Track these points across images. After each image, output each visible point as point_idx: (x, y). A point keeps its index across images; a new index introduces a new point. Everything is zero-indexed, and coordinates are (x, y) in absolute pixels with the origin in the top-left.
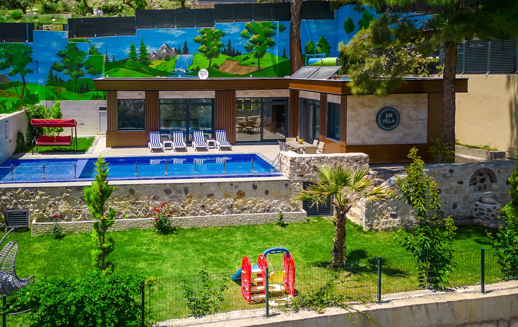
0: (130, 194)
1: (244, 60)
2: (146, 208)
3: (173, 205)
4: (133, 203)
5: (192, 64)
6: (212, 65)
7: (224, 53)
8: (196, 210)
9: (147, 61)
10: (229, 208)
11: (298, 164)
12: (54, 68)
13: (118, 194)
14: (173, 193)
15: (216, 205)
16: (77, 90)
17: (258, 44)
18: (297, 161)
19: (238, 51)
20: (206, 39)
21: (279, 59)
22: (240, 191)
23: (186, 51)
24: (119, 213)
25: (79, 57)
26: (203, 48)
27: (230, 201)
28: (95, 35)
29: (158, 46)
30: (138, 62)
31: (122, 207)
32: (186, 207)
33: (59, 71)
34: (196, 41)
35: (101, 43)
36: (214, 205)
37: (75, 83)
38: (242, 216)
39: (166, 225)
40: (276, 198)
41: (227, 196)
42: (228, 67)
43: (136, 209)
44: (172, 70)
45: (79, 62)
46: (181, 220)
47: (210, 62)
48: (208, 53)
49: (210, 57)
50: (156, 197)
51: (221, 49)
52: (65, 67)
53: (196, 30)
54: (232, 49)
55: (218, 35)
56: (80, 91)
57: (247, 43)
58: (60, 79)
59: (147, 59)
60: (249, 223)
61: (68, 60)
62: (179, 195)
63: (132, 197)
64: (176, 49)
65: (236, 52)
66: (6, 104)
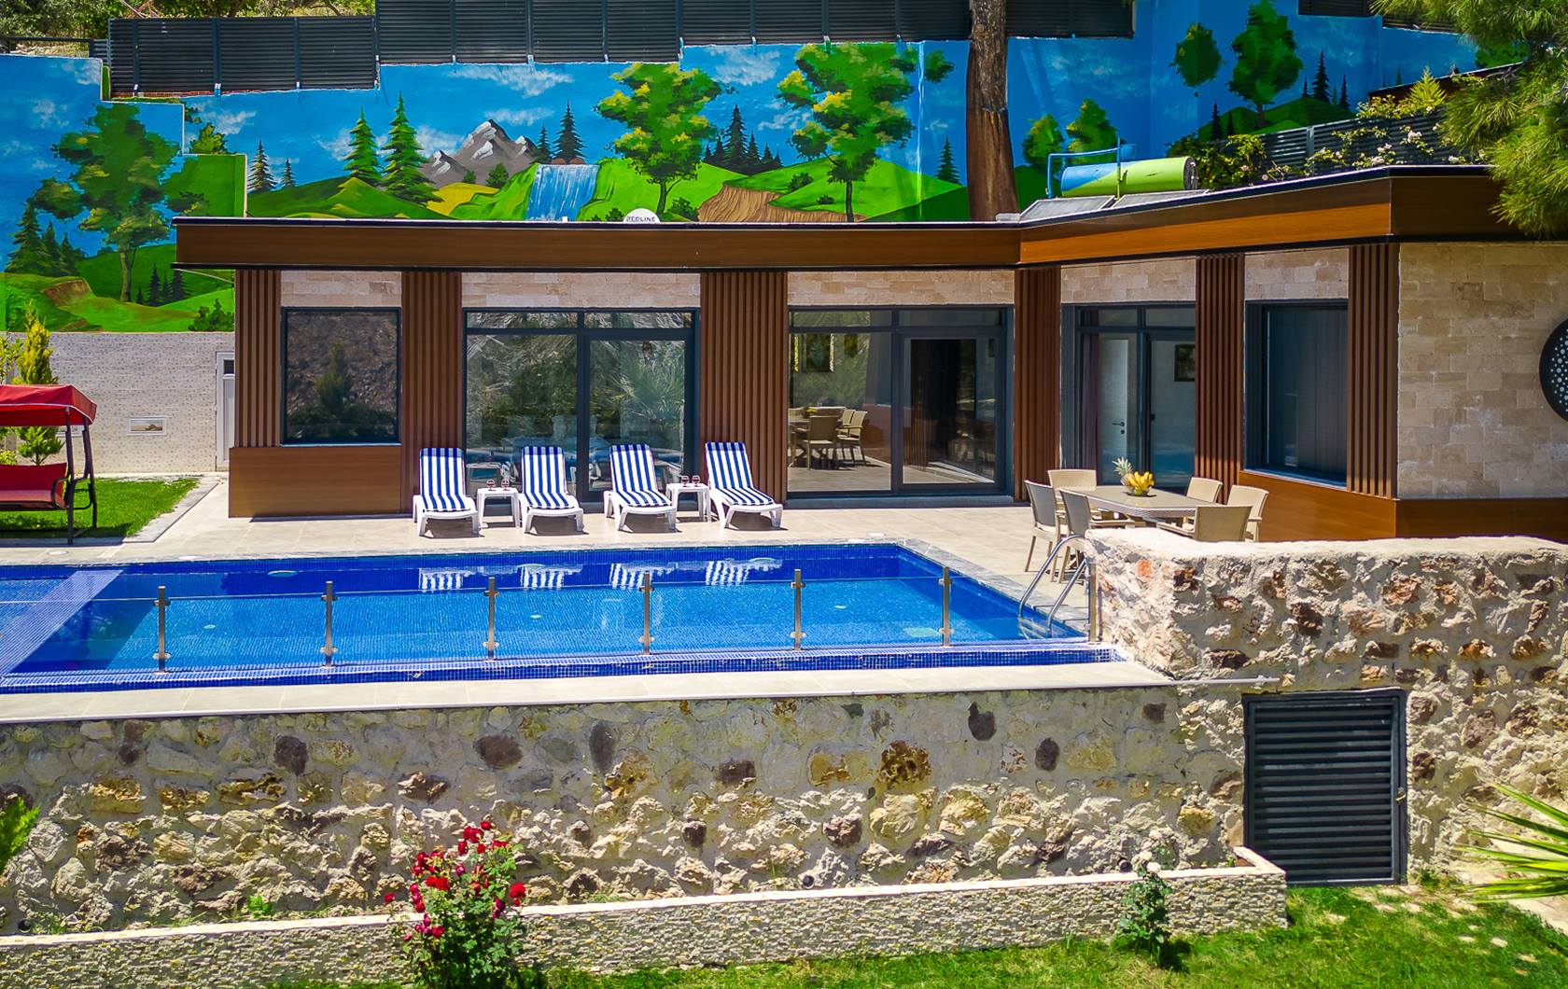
0: (280, 771)
1: (793, 187)
2: (374, 846)
3: (524, 832)
4: (297, 823)
5: (594, 198)
6: (669, 204)
7: (716, 159)
8: (653, 857)
9: (418, 187)
10: (839, 844)
11: (1219, 595)
12: (41, 202)
13: (210, 771)
14: (529, 762)
15: (765, 827)
16: (135, 292)
17: (846, 126)
18: (1210, 578)
19: (768, 154)
20: (645, 106)
21: (925, 183)
22: (900, 747)
23: (570, 152)
24: (215, 877)
25: (145, 160)
26: (634, 141)
27: (848, 804)
28: (218, 86)
29: (461, 130)
30: (384, 189)
31: (234, 842)
32: (602, 841)
33: (62, 215)
34: (609, 114)
35: (241, 117)
36: (760, 826)
37: (129, 265)
38: (926, 898)
39: (487, 968)
40: (1102, 786)
41: (829, 775)
42: (730, 214)
43: (315, 858)
45: (143, 181)
46: (573, 923)
47: (664, 193)
48: (653, 161)
49: (661, 173)
50: (431, 782)
51: (704, 143)
52: (87, 201)
53: (609, 70)
54: (746, 145)
55: (694, 90)
56: (146, 297)
57: (803, 121)
58: (66, 247)
59: (419, 179)
60: (963, 935)
61: (101, 174)
62: (560, 771)
63: (292, 783)
64: (529, 143)
65: (761, 156)
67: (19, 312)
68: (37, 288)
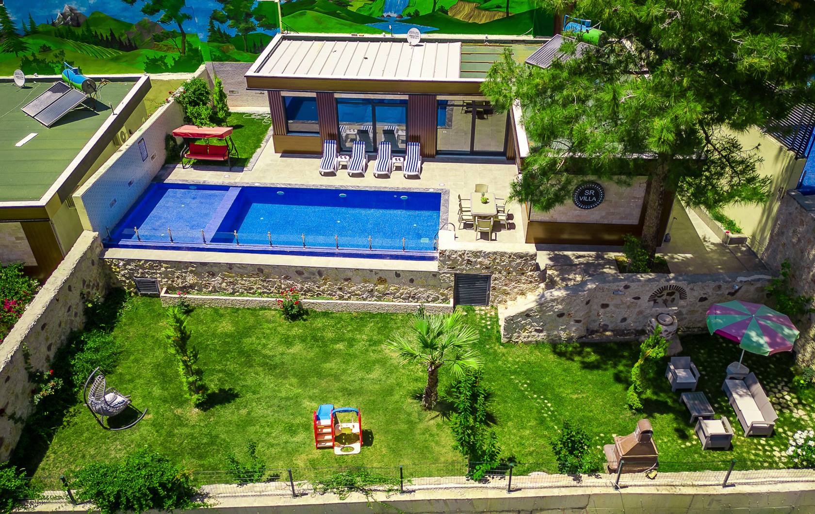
0: (259, 273)
2: (278, 285)
4: (263, 281)
10: (369, 292)
12: (214, 18)
13: (246, 272)
14: (306, 275)
16: (249, 49)
22: (381, 278)
24: (250, 288)
25: (245, 2)
31: (252, 283)
32: (322, 288)
33: (222, 22)
36: (353, 288)
37: (246, 40)
40: (423, 286)
41: (366, 281)
43: (268, 286)
45: (246, 10)
50: (287, 277)
52: (229, 17)
56: (253, 51)
58: (225, 34)
61: (232, 8)
62: (312, 276)
66: (166, 61)
67: (215, 55)
68: (218, 48)
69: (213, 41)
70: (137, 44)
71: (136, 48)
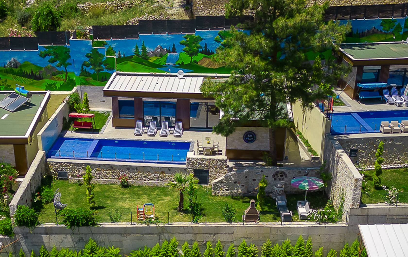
5: (179, 60)
6: (193, 61)
7: (202, 52)
9: (147, 57)
12: (84, 64)
16: (99, 80)
20: (188, 42)
23: (174, 51)
25: (99, 58)
26: (186, 49)
28: (111, 38)
29: (154, 47)
30: (141, 57)
34: (181, 44)
35: (116, 44)
37: (98, 75)
42: (204, 63)
44: (164, 63)
45: (99, 61)
47: (192, 59)
48: (190, 53)
49: (191, 55)
51: (199, 49)
52: (91, 64)
53: (182, 35)
54: (208, 50)
55: (198, 39)
56: (101, 80)
57: (219, 45)
58: (88, 72)
61: (93, 60)
64: (167, 49)
65: (211, 52)
66: (56, 85)
67: (82, 82)
68: (84, 79)
69: (82, 76)
70: (44, 77)
71: (43, 79)
